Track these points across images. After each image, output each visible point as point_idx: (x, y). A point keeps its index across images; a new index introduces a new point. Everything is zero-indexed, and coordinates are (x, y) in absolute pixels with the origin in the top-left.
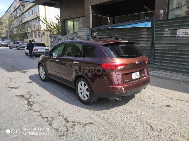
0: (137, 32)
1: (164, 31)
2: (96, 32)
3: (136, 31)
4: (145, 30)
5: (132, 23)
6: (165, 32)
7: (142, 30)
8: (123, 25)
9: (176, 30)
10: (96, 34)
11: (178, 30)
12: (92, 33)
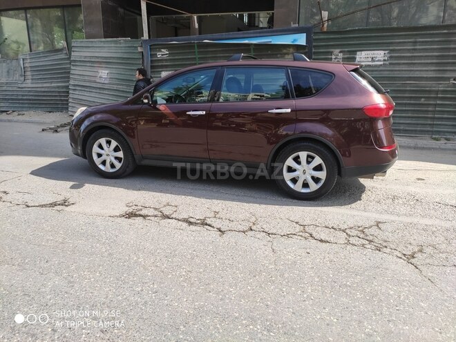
0: (273, 55)
1: (331, 53)
2: (165, 51)
3: (269, 52)
4: (291, 50)
5: (265, 34)
6: (333, 57)
7: (285, 51)
8: (241, 36)
9: (355, 52)
10: (162, 55)
11: (358, 53)
12: (152, 53)
